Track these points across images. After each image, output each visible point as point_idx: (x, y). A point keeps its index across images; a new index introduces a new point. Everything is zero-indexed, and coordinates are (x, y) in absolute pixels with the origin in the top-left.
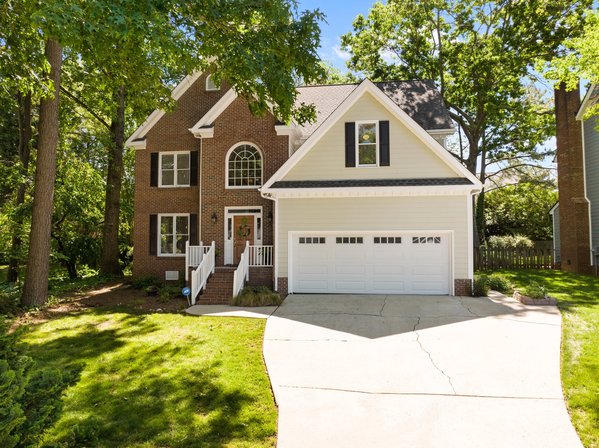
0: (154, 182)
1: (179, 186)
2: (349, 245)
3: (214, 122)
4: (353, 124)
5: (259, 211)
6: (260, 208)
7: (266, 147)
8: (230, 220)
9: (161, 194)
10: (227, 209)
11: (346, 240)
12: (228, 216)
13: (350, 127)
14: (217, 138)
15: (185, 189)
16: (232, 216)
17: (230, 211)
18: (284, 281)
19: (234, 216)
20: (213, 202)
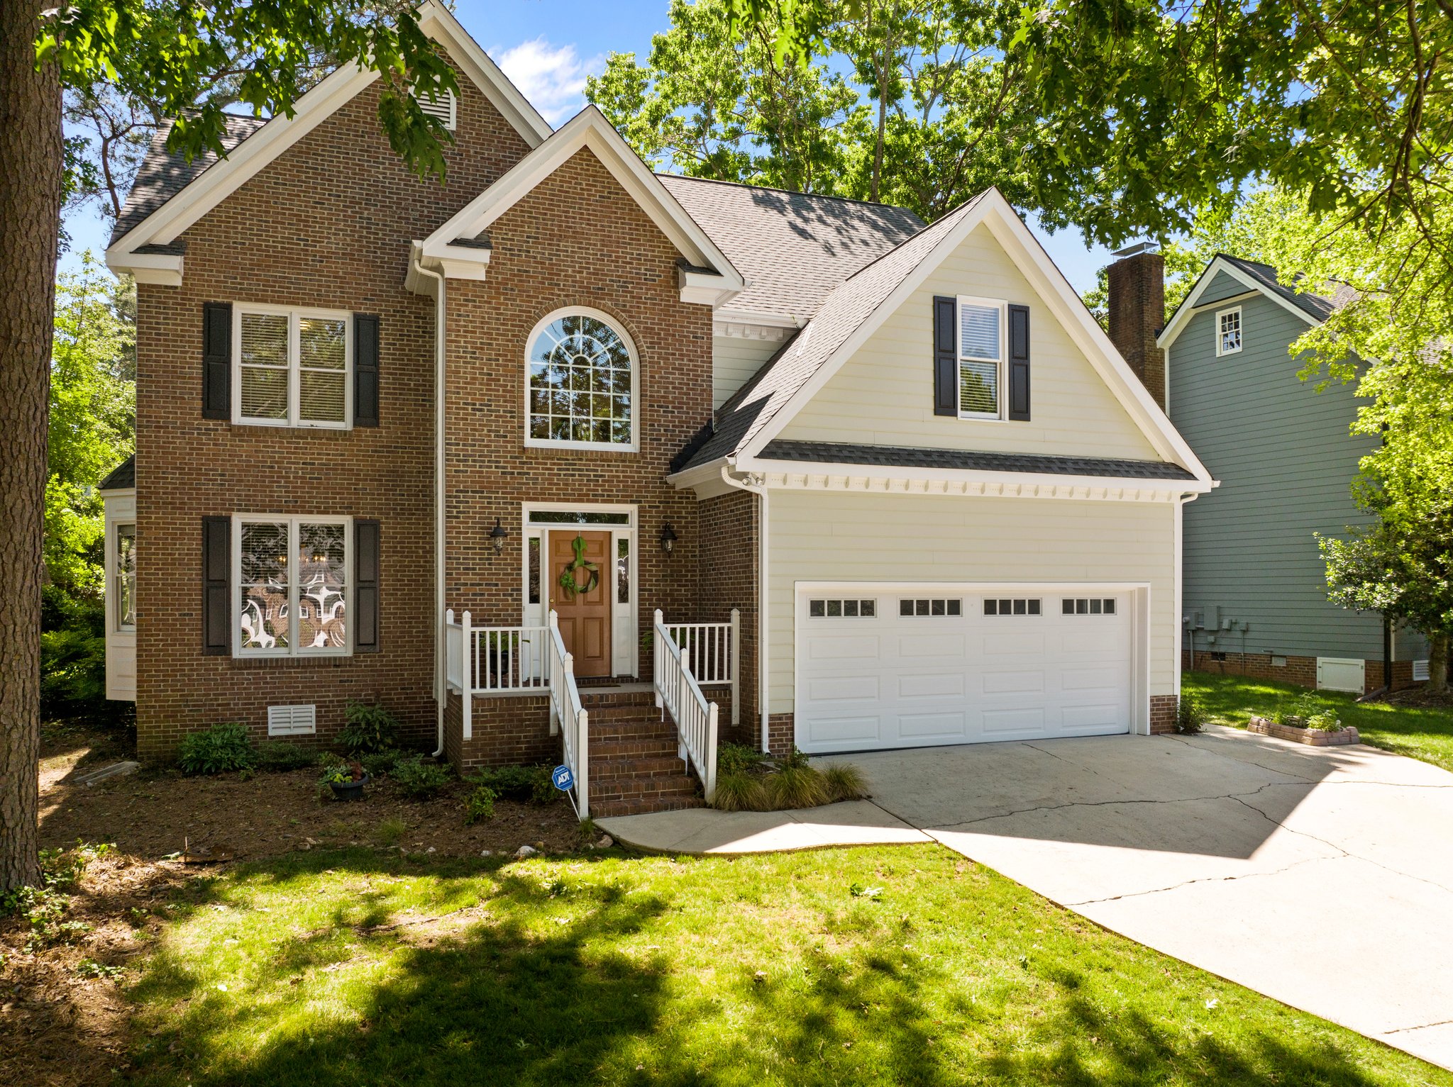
0: (215, 404)
1: (307, 424)
2: (930, 620)
3: (487, 232)
4: (952, 303)
5: (621, 519)
6: (631, 509)
7: (648, 331)
8: (535, 543)
9: (245, 448)
10: (528, 507)
11: (923, 608)
12: (530, 530)
13: (944, 309)
14: (495, 283)
15: (334, 435)
16: (541, 530)
17: (535, 517)
18: (784, 723)
19: (552, 533)
20: (484, 487)
